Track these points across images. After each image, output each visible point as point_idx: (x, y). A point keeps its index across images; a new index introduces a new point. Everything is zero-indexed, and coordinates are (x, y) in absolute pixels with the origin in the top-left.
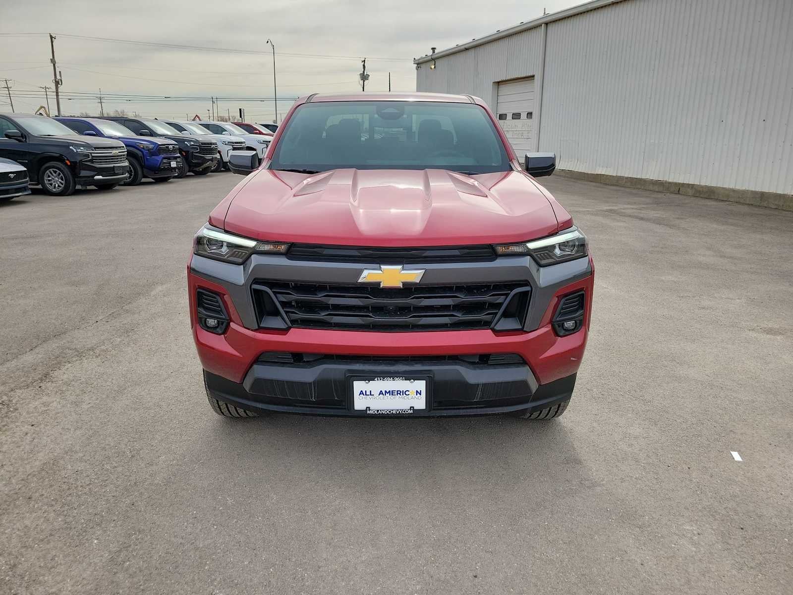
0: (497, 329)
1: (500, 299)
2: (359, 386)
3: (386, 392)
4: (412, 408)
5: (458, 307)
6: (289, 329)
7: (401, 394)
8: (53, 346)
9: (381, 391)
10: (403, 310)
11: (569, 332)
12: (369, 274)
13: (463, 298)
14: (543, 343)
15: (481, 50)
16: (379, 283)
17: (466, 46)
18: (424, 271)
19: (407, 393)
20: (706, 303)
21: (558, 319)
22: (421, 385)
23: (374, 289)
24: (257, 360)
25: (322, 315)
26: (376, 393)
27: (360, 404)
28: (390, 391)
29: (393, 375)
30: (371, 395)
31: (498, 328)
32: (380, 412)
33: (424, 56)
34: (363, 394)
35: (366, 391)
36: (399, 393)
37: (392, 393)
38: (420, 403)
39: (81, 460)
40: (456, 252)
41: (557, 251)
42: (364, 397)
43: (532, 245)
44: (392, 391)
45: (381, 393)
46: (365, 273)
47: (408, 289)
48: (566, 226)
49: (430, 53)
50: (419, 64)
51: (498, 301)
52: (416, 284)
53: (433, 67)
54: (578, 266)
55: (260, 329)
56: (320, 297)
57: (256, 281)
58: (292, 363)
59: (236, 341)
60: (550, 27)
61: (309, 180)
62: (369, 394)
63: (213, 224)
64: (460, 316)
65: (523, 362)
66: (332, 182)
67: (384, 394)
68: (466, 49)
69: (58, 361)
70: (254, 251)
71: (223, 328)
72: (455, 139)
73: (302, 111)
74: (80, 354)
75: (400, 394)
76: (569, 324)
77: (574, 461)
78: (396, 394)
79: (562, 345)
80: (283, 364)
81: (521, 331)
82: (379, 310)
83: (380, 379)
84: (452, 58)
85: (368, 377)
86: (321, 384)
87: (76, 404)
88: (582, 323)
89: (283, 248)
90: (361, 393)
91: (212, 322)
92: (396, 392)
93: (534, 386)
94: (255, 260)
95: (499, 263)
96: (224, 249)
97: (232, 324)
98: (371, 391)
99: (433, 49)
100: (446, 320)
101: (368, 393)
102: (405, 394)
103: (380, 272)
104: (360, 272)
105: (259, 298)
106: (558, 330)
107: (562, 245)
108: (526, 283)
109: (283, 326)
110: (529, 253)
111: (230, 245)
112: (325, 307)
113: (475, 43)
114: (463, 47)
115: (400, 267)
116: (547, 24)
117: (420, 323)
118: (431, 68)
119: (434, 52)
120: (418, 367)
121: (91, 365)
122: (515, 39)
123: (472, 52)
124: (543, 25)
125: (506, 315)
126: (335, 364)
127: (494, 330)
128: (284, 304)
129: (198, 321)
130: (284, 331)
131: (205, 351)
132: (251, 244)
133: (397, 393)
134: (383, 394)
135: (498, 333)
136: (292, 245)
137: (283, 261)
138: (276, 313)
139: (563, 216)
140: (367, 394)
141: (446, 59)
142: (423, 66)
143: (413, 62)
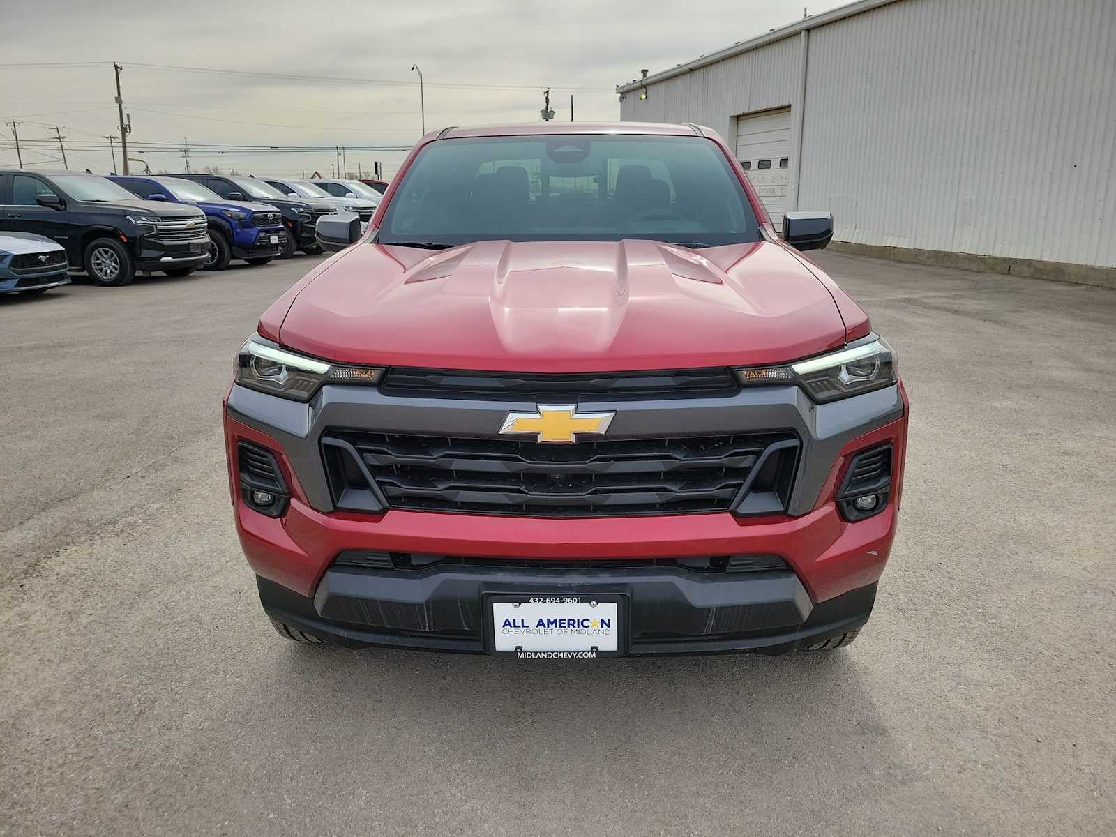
0: (741, 512)
1: (747, 462)
2: (502, 611)
3: (549, 621)
4: (594, 650)
5: (673, 475)
6: (384, 512)
7: (576, 625)
8: (55, 517)
9: (541, 620)
10: (580, 480)
11: (866, 513)
12: (518, 421)
13: (682, 459)
14: (821, 535)
15: (712, 71)
16: (535, 436)
17: (692, 66)
18: (613, 414)
19: (586, 623)
20: (1070, 445)
21: (845, 493)
22: (610, 610)
23: (526, 445)
24: (334, 563)
25: (440, 489)
26: (532, 622)
27: (504, 641)
28: (555, 620)
29: (560, 593)
30: (523, 626)
31: (743, 510)
32: (538, 655)
33: (631, 82)
34: (510, 624)
35: (514, 620)
36: (572, 623)
37: (560, 623)
38: (609, 641)
39: (59, 718)
40: (670, 381)
41: (845, 376)
42: (511, 629)
43: (801, 368)
44: (560, 620)
45: (541, 623)
46: (512, 416)
47: (586, 445)
48: (858, 333)
49: (640, 76)
50: (624, 93)
51: (743, 465)
52: (599, 436)
53: (643, 97)
54: (880, 402)
55: (336, 512)
56: (434, 458)
57: (330, 431)
58: (392, 570)
59: (301, 529)
60: (813, 33)
61: (433, 258)
62: (521, 625)
63: (265, 334)
64: (677, 491)
65: (786, 567)
66: (465, 262)
67: (546, 625)
68: (692, 70)
69: (58, 542)
70: (327, 380)
71: (279, 507)
72: (673, 194)
73: (431, 150)
74: (93, 530)
75: (573, 625)
76: (866, 501)
77: (873, 730)
78: (566, 625)
79: (854, 536)
80: (376, 571)
81: (784, 516)
82: (537, 480)
83: (539, 600)
84: (671, 83)
85: (518, 595)
86: (440, 606)
87: (71, 616)
88: (888, 499)
89: (374, 375)
90: (507, 623)
91: (262, 497)
92: (566, 622)
93: (805, 607)
94: (329, 395)
95: (746, 399)
96: (283, 376)
97: (293, 502)
98: (523, 620)
99: (644, 72)
100: (653, 497)
101: (519, 623)
102: (582, 625)
103: (536, 416)
104: (503, 416)
105: (334, 461)
106: (846, 511)
107: (853, 367)
108: (791, 433)
109: (375, 507)
110: (796, 381)
111: (291, 369)
112: (445, 474)
113: (704, 61)
114: (687, 68)
115: (571, 408)
116: (808, 30)
117: (607, 503)
118: (641, 99)
119: (645, 76)
120: (605, 578)
121: (106, 550)
122: (762, 55)
123: (699, 74)
124: (803, 33)
125: (757, 487)
126: (462, 572)
127: (734, 514)
128: (375, 470)
129: (243, 496)
130: (377, 516)
131: (252, 544)
132: (322, 368)
133: (569, 624)
134: (543, 625)
135: (743, 519)
136: (388, 371)
137: (373, 397)
138: (363, 485)
139: (855, 317)
140: (517, 625)
141: (661, 87)
142: (630, 96)
143: (615, 91)
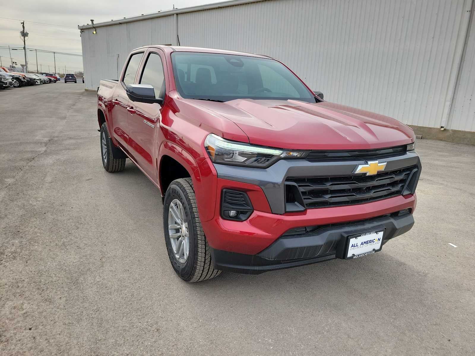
1: (406, 177)
2: (352, 242)
4: (374, 250)
5: (392, 184)
6: (306, 210)
9: (362, 243)
12: (362, 168)
13: (395, 178)
15: (131, 26)
16: (365, 174)
17: (120, 22)
18: (387, 163)
22: (382, 234)
24: (282, 236)
25: (327, 197)
26: (359, 244)
27: (350, 253)
28: (366, 241)
31: (404, 194)
32: (360, 256)
33: (87, 25)
38: (378, 246)
46: (360, 167)
49: (90, 23)
50: (83, 30)
53: (95, 32)
55: (286, 213)
56: (328, 186)
57: (289, 179)
58: (305, 234)
60: (179, 16)
62: (356, 246)
64: (391, 189)
68: (120, 23)
70: (280, 158)
71: (246, 217)
80: (300, 235)
81: (411, 195)
83: (364, 235)
84: (109, 28)
90: (352, 246)
91: (232, 213)
92: (369, 241)
94: (284, 164)
95: (408, 155)
97: (255, 212)
99: (92, 21)
100: (385, 193)
102: (373, 241)
103: (368, 166)
105: (289, 191)
109: (302, 208)
113: (125, 21)
114: (118, 22)
115: (377, 161)
116: (177, 14)
118: (93, 33)
119: (92, 23)
122: (155, 21)
123: (124, 26)
124: (175, 15)
127: (402, 195)
128: (305, 194)
129: (221, 214)
130: (304, 213)
135: (404, 197)
136: (310, 152)
141: (104, 29)
142: (86, 32)
143: (78, 28)
